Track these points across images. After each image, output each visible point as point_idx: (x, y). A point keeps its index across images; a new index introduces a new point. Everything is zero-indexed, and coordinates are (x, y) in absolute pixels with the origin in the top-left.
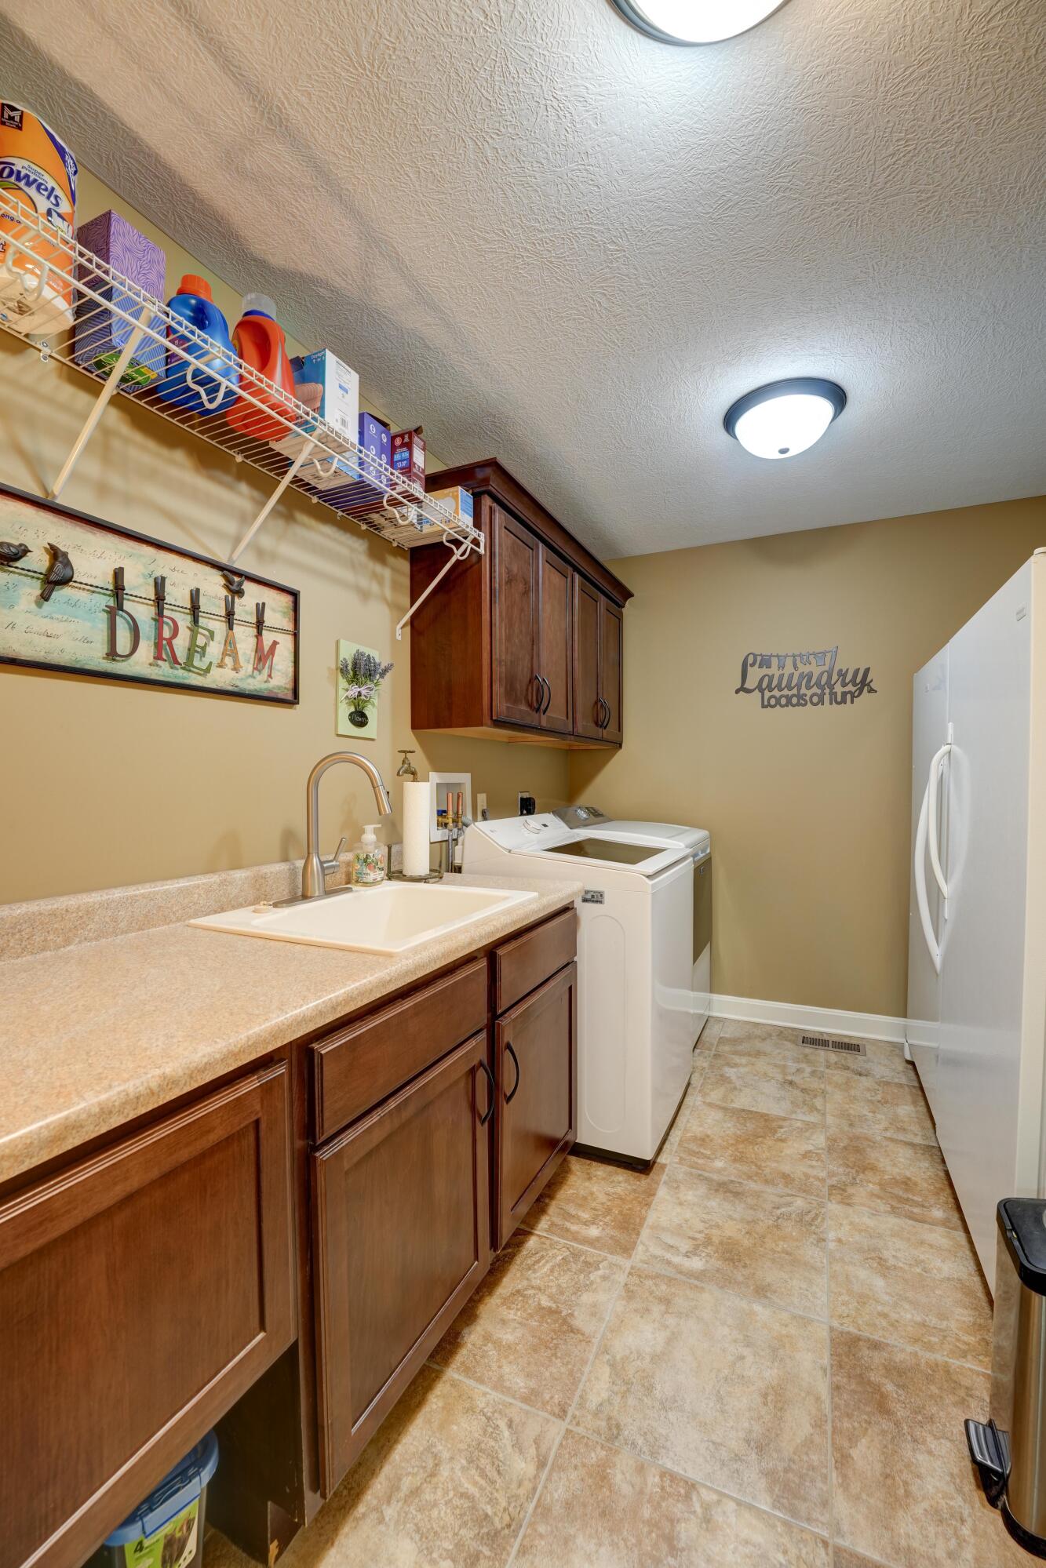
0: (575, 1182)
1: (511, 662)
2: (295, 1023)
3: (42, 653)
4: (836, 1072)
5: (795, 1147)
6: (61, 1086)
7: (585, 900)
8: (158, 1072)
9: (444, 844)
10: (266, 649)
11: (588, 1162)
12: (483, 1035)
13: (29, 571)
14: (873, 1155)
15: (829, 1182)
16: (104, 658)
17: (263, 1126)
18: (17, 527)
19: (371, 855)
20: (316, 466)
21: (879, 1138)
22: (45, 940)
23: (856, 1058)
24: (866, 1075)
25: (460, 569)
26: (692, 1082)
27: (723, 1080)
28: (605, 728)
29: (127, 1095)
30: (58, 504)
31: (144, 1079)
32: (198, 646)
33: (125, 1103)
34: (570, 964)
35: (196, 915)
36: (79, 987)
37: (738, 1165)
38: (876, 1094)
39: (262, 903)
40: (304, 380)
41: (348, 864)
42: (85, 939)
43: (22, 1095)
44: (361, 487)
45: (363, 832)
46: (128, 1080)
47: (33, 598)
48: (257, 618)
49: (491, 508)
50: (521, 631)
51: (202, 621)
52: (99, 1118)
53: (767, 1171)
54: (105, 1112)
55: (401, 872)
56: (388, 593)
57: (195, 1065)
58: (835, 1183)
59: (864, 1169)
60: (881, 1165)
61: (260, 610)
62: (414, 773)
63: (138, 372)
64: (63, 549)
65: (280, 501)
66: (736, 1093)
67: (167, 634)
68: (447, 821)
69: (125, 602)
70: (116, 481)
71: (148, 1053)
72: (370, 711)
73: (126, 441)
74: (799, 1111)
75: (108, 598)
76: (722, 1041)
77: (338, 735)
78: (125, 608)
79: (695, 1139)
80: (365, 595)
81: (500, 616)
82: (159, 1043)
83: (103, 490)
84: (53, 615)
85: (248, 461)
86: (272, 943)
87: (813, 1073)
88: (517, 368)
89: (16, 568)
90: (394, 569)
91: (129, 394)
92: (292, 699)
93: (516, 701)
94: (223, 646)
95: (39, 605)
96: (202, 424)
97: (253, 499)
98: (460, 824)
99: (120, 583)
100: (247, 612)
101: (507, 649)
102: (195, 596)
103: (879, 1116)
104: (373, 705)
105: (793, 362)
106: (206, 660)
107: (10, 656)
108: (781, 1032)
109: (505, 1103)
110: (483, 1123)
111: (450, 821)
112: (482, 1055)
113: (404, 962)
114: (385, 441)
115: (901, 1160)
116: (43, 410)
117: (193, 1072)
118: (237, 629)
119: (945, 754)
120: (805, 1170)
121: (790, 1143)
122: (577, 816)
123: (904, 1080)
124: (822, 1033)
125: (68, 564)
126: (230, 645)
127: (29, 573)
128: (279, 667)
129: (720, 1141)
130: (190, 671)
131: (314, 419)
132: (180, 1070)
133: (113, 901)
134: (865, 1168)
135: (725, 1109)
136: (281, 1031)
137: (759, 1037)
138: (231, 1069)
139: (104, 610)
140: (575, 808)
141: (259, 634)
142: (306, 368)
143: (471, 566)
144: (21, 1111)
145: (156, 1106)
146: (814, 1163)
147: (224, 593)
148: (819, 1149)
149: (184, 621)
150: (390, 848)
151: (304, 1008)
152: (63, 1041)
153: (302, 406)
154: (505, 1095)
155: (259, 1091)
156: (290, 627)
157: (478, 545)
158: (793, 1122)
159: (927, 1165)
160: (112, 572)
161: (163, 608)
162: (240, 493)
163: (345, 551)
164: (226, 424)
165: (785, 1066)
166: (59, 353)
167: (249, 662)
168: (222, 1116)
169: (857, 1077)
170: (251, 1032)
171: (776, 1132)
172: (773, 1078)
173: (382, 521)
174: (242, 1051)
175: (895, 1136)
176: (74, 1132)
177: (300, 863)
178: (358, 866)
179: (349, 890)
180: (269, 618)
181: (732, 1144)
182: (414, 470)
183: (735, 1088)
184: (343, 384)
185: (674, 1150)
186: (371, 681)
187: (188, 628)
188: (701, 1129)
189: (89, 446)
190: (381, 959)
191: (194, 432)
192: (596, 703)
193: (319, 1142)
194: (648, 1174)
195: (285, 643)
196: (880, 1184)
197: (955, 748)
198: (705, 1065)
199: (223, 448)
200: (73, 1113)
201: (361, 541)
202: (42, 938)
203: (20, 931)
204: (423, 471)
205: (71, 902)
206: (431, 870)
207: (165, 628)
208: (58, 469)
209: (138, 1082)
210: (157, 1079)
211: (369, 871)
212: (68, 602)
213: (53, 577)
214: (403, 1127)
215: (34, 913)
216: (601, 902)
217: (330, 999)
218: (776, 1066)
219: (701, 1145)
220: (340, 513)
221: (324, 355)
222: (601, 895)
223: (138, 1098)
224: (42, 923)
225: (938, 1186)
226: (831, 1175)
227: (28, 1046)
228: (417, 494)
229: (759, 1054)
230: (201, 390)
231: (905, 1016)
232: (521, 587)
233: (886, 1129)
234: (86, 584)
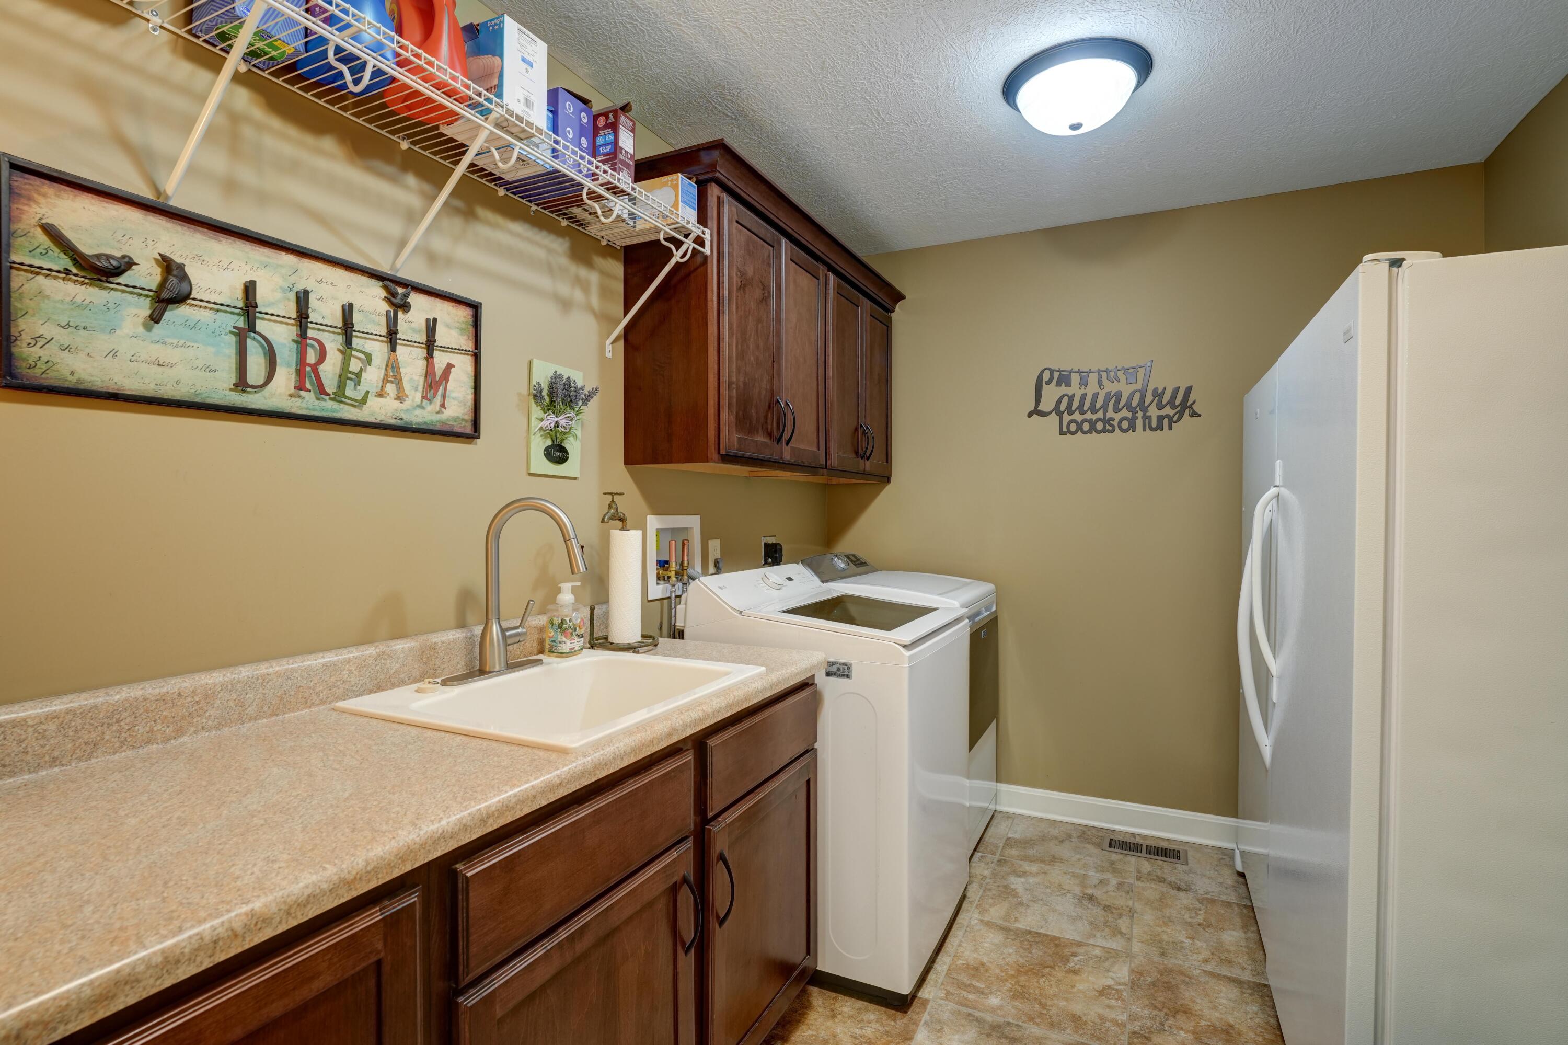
0: (816, 1020)
1: (745, 383)
2: (430, 842)
3: (152, 386)
4: (1148, 885)
5: (1090, 982)
6: (121, 929)
7: (829, 674)
8: (245, 909)
9: (666, 601)
10: (439, 373)
11: (834, 995)
12: (689, 844)
13: (134, 287)
14: (1188, 994)
15: (1131, 1028)
16: (231, 390)
17: (386, 968)
18: (119, 235)
19: (568, 619)
20: (493, 155)
21: (1196, 972)
22: (151, 731)
23: (1175, 868)
24: (1186, 891)
25: (682, 272)
26: (968, 895)
27: (1007, 892)
28: (868, 458)
29: (202, 939)
30: (171, 206)
31: (226, 918)
32: (351, 373)
33: (198, 949)
34: (810, 752)
35: (345, 696)
36: (181, 792)
37: (1016, 1003)
38: (1197, 915)
39: (427, 680)
40: (479, 51)
41: (541, 630)
42: (203, 728)
43: (70, 942)
44: (554, 176)
45: (559, 591)
46: (205, 920)
47: (141, 320)
48: (428, 336)
49: (719, 198)
50: (758, 347)
51: (356, 342)
52: (162, 969)
53: (1054, 1011)
54: (170, 960)
55: (606, 638)
56: (595, 301)
57: (294, 898)
58: (1137, 1029)
59: (1175, 1012)
60: (1198, 1007)
61: (431, 327)
62: (622, 520)
63: (270, 45)
64: (178, 260)
65: (454, 193)
66: (1022, 909)
67: (311, 358)
68: (669, 574)
69: (258, 322)
70: (247, 175)
71: (239, 883)
72: (572, 445)
73: (260, 127)
74: (1098, 935)
75: (236, 317)
76: (1010, 842)
77: (531, 474)
78: (258, 329)
79: (967, 967)
80: (566, 305)
81: (731, 328)
82: (256, 870)
83: (230, 187)
84: (166, 340)
85: (416, 148)
86: (429, 733)
87: (1120, 885)
88: (746, 30)
89: (118, 284)
90: (603, 273)
91: (263, 70)
92: (472, 432)
93: (751, 430)
94: (383, 371)
95: (148, 329)
96: (356, 104)
97: (422, 193)
98: (686, 577)
99: (251, 299)
100: (414, 330)
101: (738, 369)
102: (348, 311)
103: (1199, 944)
104: (576, 437)
105: (1083, 19)
106: (362, 388)
107: (111, 391)
108: (1084, 833)
109: (717, 926)
110: (687, 951)
111: (673, 574)
112: (687, 869)
113: (581, 761)
114: (585, 121)
115: (1224, 1001)
116: (152, 92)
117: (290, 907)
118: (402, 351)
119: (1272, 499)
120: (1100, 1011)
121: (1084, 976)
122: (834, 568)
123: (1233, 898)
124: (1134, 835)
125: (184, 277)
126: (393, 372)
127: (134, 289)
128: (454, 395)
129: (997, 971)
130: (341, 402)
131: (488, 99)
132: (274, 905)
133: (239, 682)
134: (1180, 1010)
135: (1006, 930)
136: (411, 851)
137: (1056, 838)
138: (343, 900)
139: (231, 332)
140: (829, 556)
141: (430, 355)
142: (481, 36)
143: (696, 269)
144: (61, 963)
145: (240, 950)
146: (1113, 1002)
147: (385, 307)
148: (1120, 984)
149: (333, 343)
150: (592, 610)
151: (444, 822)
152: (141, 866)
153: (473, 85)
154: (718, 916)
155: (382, 925)
156: (470, 346)
157: (702, 244)
158: (1090, 949)
159: (1255, 1009)
160: (242, 287)
161: (306, 328)
162: (407, 187)
163: (541, 253)
164: (384, 106)
165: (1085, 876)
166: (172, 23)
167: (416, 389)
168: (330, 959)
169: (1174, 892)
170: (371, 854)
171: (1068, 960)
172: (1069, 891)
173: (586, 215)
174: (358, 878)
175: (1217, 970)
176: (127, 987)
177: (478, 630)
178: (551, 633)
179: (539, 662)
180: (443, 336)
181: (1013, 976)
182: (621, 157)
183: (1021, 904)
184: (526, 56)
185: (940, 981)
186: (572, 408)
187: (339, 350)
188: (975, 955)
189: (210, 134)
190: (554, 756)
191: (347, 115)
192: (856, 429)
193: (462, 985)
194: (906, 1012)
195: (463, 366)
196: (1194, 1033)
197: (1284, 492)
198: (986, 873)
199: (383, 132)
200: (128, 965)
201: (560, 240)
202: (148, 729)
203: (118, 721)
204: (632, 156)
205: (184, 685)
206: (643, 636)
207: (310, 351)
208: (172, 162)
209: (216, 922)
210: (244, 917)
211: (564, 639)
212: (185, 324)
213: (165, 295)
214: (578, 960)
215: (136, 699)
216: (848, 676)
217: (479, 810)
218: (1074, 875)
219: (974, 976)
220: (534, 207)
221: (503, 22)
222: (849, 669)
223: (215, 942)
224: (147, 711)
225: (1267, 1036)
226: (1133, 1018)
227: (96, 874)
228: (623, 186)
229: (1054, 860)
230: (344, 69)
231: (1236, 815)
232: (758, 293)
233: (1206, 961)
234: (208, 302)
